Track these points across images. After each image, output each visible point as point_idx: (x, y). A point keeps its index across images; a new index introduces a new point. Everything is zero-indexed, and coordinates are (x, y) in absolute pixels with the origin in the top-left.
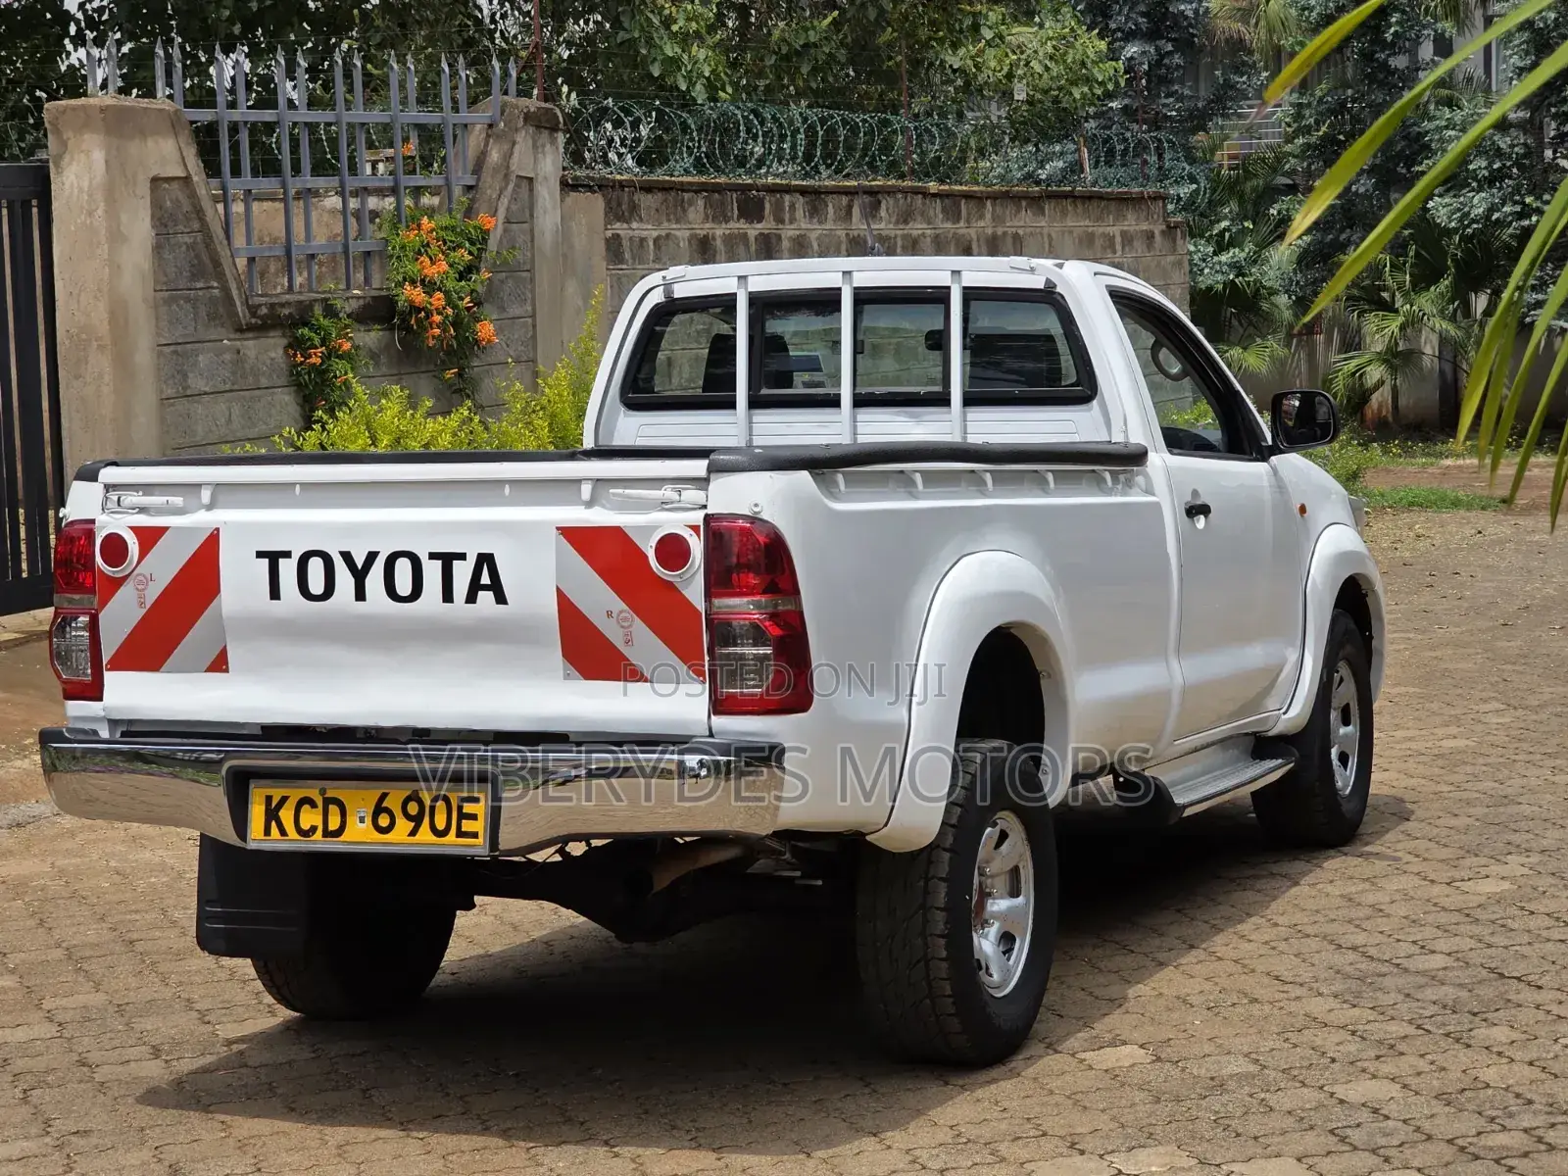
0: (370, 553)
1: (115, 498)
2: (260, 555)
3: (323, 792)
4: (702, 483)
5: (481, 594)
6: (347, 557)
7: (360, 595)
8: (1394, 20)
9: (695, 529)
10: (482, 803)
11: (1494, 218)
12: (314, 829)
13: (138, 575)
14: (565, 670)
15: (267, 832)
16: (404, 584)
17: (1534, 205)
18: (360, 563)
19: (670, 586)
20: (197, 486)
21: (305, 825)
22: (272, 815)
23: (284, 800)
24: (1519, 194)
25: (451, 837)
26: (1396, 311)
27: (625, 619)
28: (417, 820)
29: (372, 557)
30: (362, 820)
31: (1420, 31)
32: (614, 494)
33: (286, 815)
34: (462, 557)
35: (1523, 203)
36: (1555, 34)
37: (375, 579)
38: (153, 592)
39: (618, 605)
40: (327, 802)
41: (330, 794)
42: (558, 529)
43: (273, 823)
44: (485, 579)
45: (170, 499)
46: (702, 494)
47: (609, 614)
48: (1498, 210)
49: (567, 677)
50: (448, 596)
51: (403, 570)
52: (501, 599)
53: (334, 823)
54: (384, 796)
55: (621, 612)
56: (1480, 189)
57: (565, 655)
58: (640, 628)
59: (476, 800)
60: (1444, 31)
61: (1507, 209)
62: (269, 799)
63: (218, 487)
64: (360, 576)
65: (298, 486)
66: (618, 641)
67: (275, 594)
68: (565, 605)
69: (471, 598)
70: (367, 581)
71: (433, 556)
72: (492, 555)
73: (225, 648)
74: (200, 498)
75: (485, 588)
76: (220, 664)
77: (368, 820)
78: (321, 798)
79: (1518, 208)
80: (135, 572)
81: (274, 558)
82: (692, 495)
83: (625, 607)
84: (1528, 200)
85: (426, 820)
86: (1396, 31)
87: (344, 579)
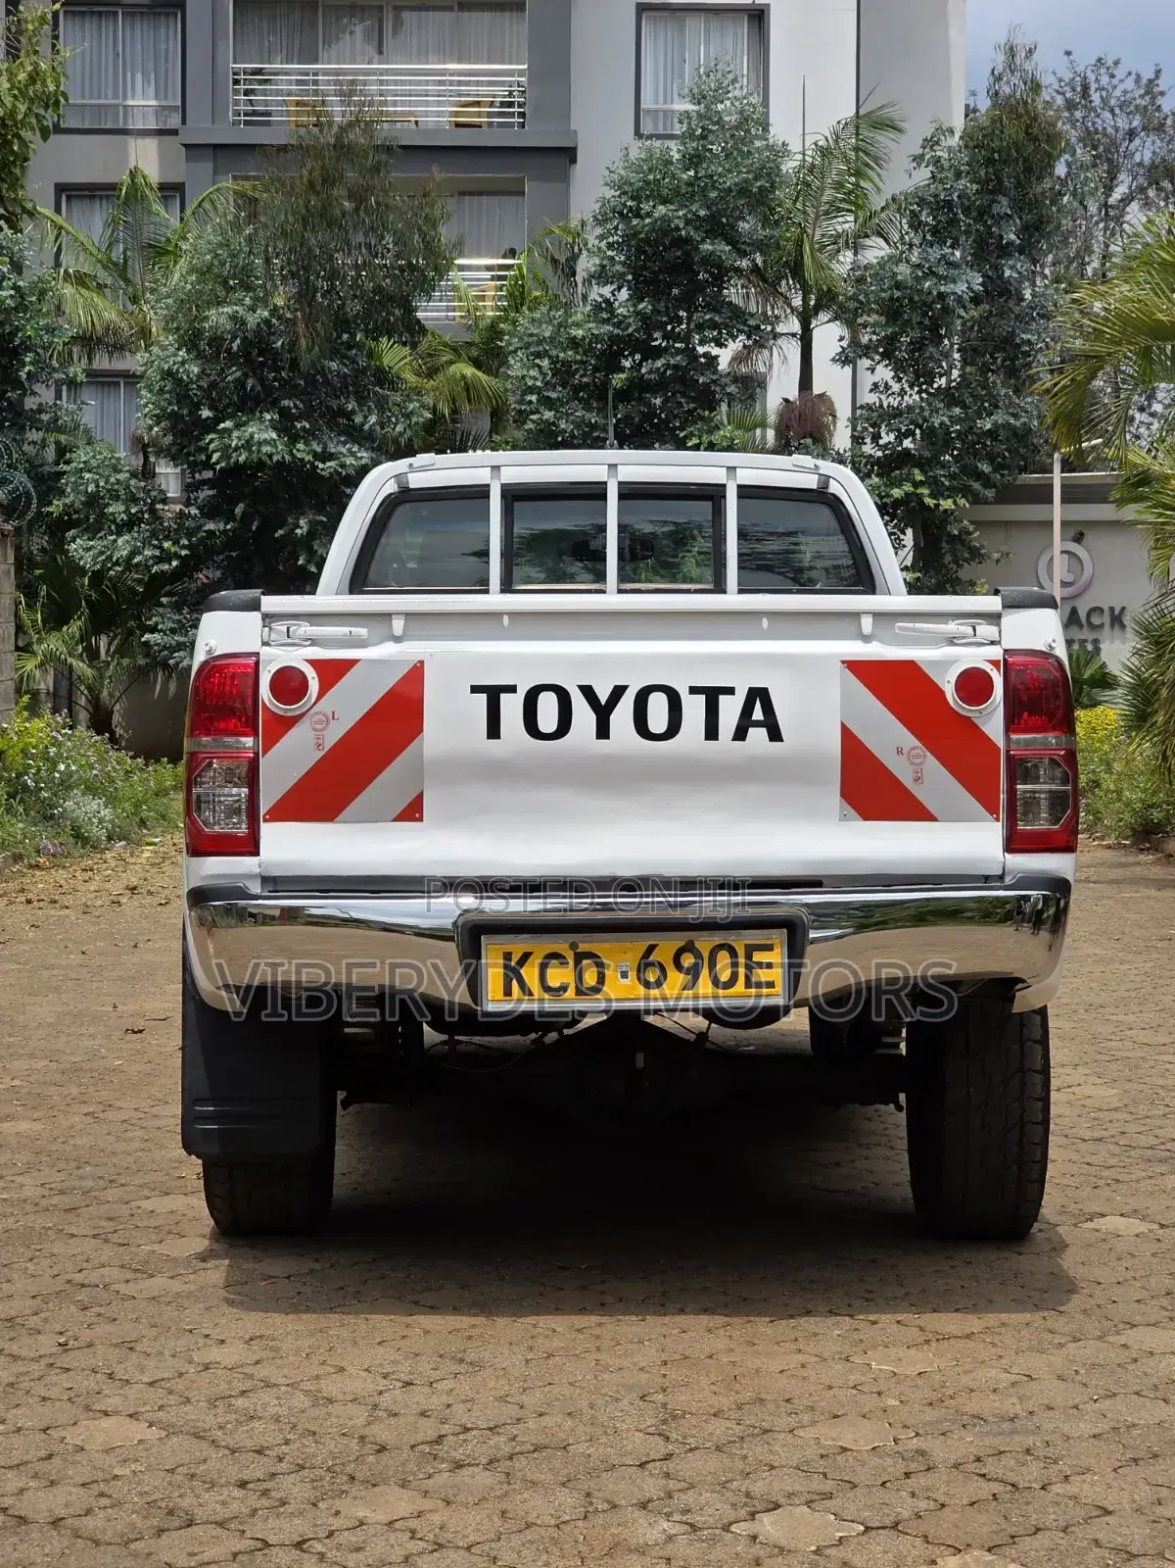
0: (616, 687)
1: (284, 628)
2: (475, 689)
3: (573, 946)
4: (994, 618)
5: (751, 731)
6: (588, 692)
7: (603, 731)
8: (28, 359)
9: (995, 663)
10: (777, 950)
11: (136, 561)
12: (564, 988)
13: (316, 713)
14: (841, 809)
15: (508, 992)
16: (658, 721)
17: (173, 550)
18: (603, 698)
19: (968, 723)
20: (387, 616)
21: (554, 983)
22: (512, 973)
23: (526, 956)
24: (157, 539)
25: (740, 986)
26: (34, 653)
27: (917, 756)
28: (694, 973)
29: (618, 692)
30: (624, 975)
31: (50, 374)
32: (901, 628)
33: (531, 974)
34: (730, 691)
35: (160, 548)
36: (194, 386)
37: (622, 716)
38: (334, 735)
39: (909, 740)
40: (579, 958)
41: (583, 948)
42: (843, 662)
43: (515, 983)
44: (758, 714)
45: (353, 629)
46: (994, 629)
47: (900, 751)
48: (140, 553)
49: (844, 818)
50: (712, 732)
51: (658, 705)
52: (775, 735)
53: (590, 978)
54: (651, 949)
55: (914, 748)
56: (119, 534)
57: (843, 795)
58: (932, 763)
59: (769, 948)
60: (76, 375)
61: (148, 553)
62: (508, 956)
63: (410, 616)
64: (603, 713)
65: (506, 617)
66: (907, 780)
67: (494, 731)
68: (850, 743)
69: (740, 734)
70: (612, 717)
71: (694, 690)
72: (766, 690)
73: (420, 797)
74: (391, 626)
75: (758, 724)
76: (413, 812)
77: (633, 975)
78: (572, 953)
79: (157, 553)
80: (312, 711)
81: (493, 695)
82: (986, 630)
83: (917, 743)
84: (166, 545)
85: (705, 972)
86: (30, 371)
87: (584, 716)
